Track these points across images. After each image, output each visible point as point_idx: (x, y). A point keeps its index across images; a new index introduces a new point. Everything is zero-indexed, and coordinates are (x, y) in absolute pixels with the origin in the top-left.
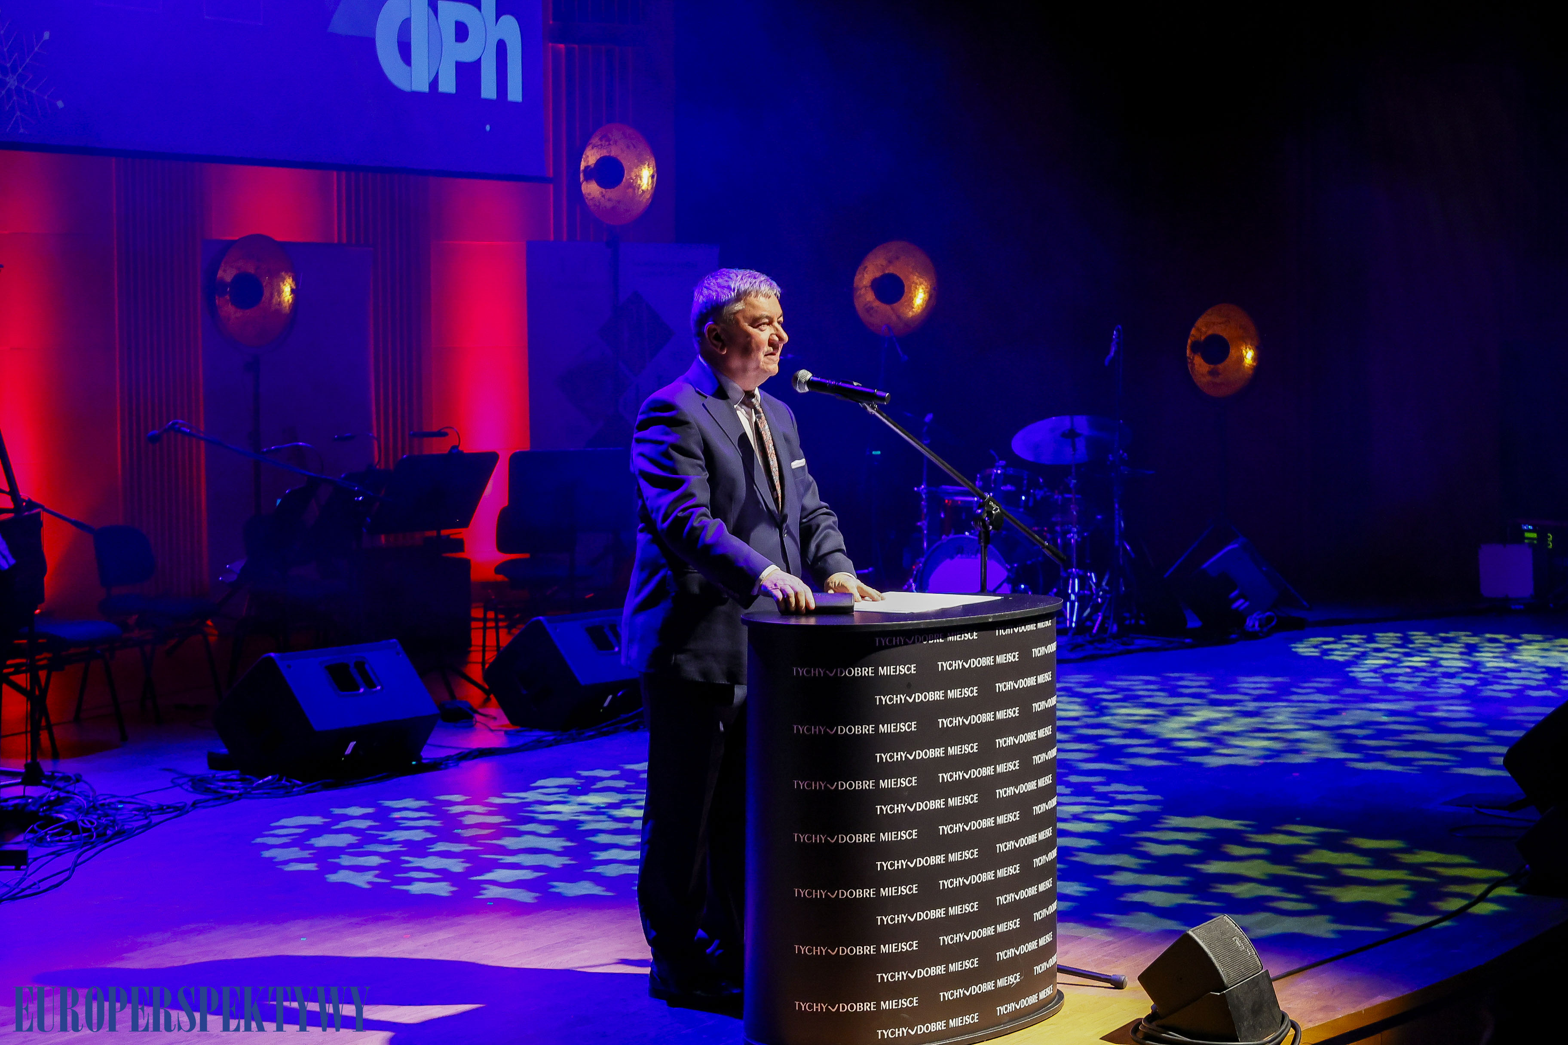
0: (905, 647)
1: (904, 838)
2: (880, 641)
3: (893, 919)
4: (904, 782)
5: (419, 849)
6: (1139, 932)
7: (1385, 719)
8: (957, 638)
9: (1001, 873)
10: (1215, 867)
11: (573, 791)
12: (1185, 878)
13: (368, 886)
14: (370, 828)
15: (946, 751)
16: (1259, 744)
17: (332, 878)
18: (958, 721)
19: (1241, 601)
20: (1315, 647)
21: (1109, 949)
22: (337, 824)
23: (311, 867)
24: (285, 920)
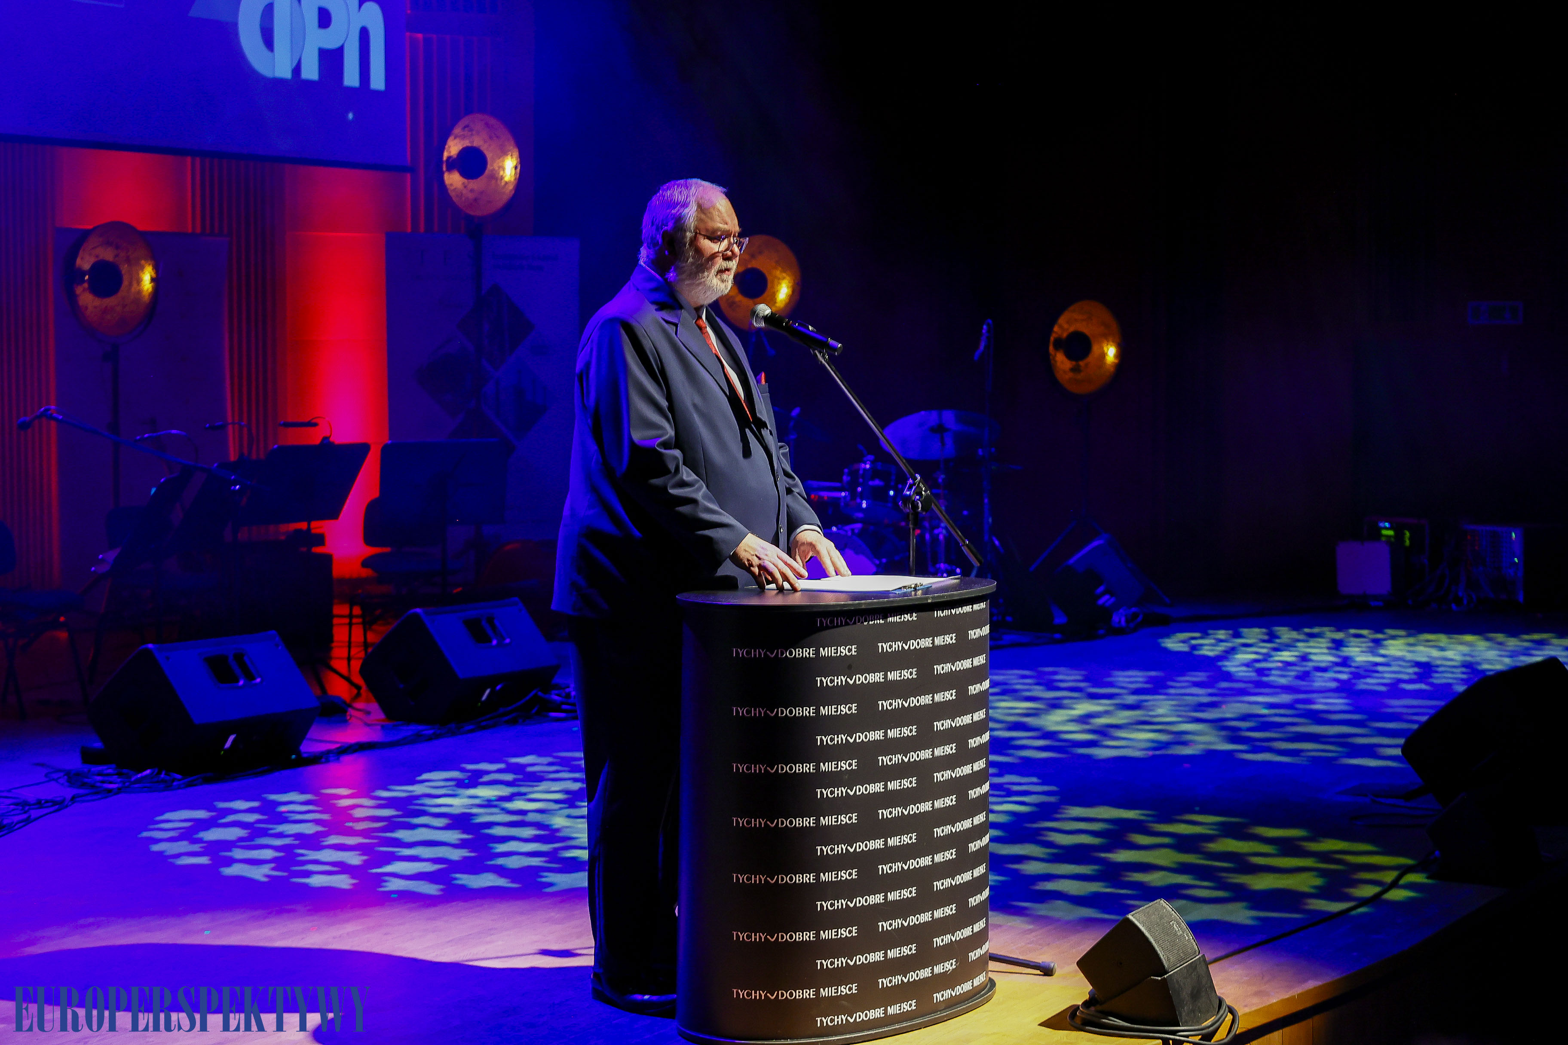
0: (847, 627)
1: (844, 823)
2: (821, 622)
3: (832, 905)
4: (844, 765)
5: (312, 842)
6: (1058, 920)
7: (1265, 711)
8: (897, 619)
9: (938, 858)
10: (1122, 856)
11: (461, 784)
12: (1096, 867)
13: (265, 879)
14: (258, 821)
15: (886, 734)
16: (1144, 736)
17: (228, 871)
18: (897, 703)
19: (1107, 597)
20: (1183, 642)
21: (1031, 937)
22: (224, 817)
23: (204, 860)
24: (185, 913)
